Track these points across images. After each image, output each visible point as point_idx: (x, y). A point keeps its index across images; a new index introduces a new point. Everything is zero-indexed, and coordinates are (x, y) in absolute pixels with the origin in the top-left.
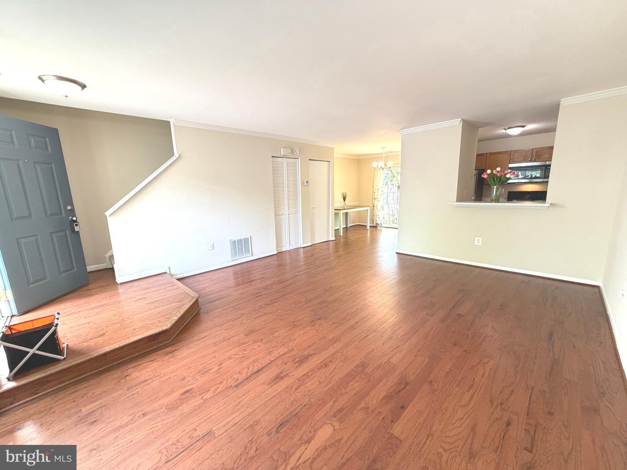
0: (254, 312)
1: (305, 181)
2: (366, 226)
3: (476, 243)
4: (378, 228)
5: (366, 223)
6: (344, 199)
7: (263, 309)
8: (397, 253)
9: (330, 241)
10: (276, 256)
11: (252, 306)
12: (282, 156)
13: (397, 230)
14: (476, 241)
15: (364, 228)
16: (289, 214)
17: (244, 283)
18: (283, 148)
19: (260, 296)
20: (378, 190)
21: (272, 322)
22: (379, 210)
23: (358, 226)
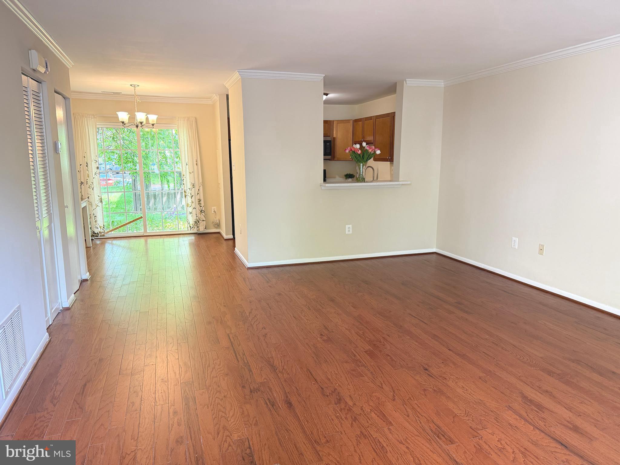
14: (347, 230)
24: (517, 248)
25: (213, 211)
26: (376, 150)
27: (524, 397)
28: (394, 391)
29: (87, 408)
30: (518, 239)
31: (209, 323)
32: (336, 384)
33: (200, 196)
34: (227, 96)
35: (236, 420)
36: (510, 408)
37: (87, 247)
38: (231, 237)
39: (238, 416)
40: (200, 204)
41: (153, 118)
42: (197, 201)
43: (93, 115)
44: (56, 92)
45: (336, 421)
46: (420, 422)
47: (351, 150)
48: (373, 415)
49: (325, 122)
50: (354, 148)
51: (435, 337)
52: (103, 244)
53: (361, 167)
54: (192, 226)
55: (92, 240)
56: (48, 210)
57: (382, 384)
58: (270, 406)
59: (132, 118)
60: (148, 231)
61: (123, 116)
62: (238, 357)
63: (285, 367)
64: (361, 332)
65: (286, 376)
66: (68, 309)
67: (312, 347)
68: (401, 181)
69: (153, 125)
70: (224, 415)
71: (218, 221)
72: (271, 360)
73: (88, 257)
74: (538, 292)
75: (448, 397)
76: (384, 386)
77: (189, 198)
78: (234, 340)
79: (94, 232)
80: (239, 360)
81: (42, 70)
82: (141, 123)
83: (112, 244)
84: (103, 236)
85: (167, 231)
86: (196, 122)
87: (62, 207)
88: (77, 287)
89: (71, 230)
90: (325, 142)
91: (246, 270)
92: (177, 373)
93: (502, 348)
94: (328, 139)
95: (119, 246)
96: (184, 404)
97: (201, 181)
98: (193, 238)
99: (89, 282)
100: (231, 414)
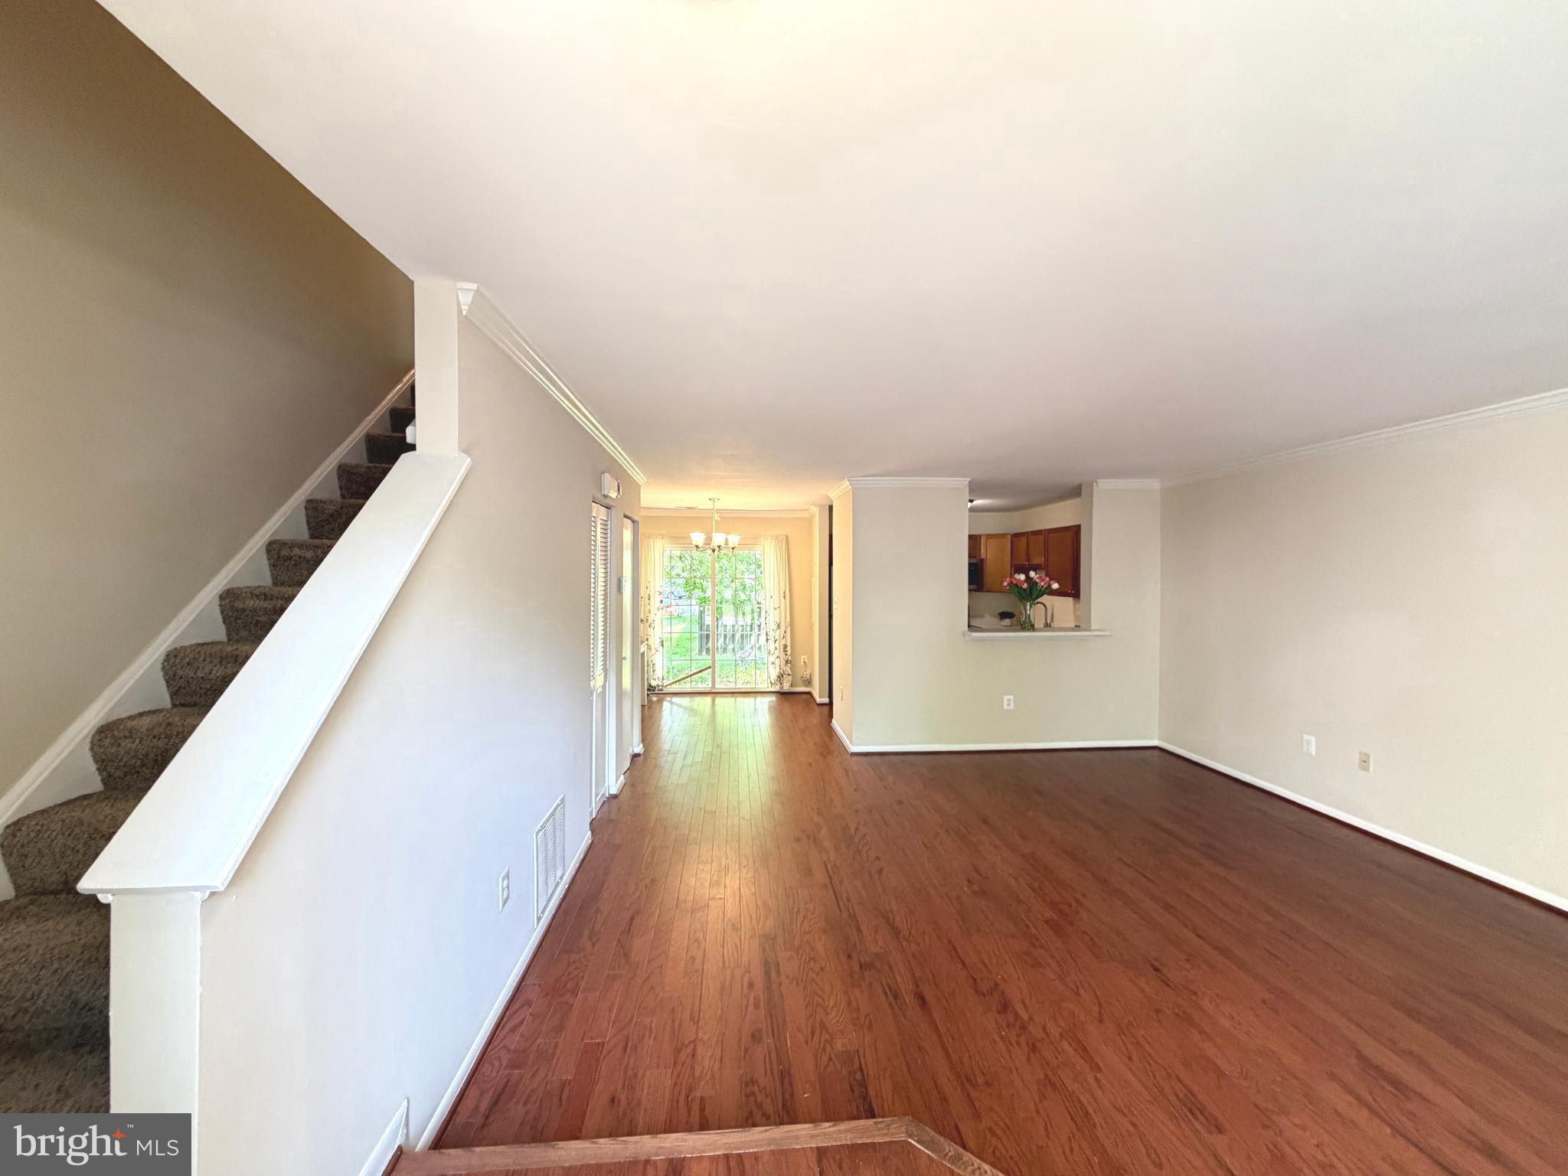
9: (638, 754)
24: (1314, 753)
25: (802, 661)
26: (1051, 582)
27: (1362, 1058)
28: (1100, 1005)
29: (633, 956)
30: (1313, 739)
31: (798, 840)
32: (998, 975)
33: (786, 641)
34: (831, 508)
35: (840, 1013)
36: (1333, 1077)
37: (642, 706)
38: (826, 700)
39: (842, 1008)
40: (785, 651)
41: (734, 539)
42: (782, 647)
43: (662, 535)
44: (626, 516)
45: (1001, 1045)
46: (1154, 1075)
47: (1011, 582)
48: (1065, 1044)
49: (971, 537)
50: (1016, 579)
51: (1168, 907)
52: (660, 701)
53: (1028, 607)
54: (773, 682)
55: (648, 695)
56: (605, 665)
57: (1077, 987)
58: (891, 998)
59: (709, 540)
60: (717, 687)
61: (698, 538)
62: (841, 903)
63: (913, 932)
64: (1036, 885)
65: (914, 947)
66: (615, 797)
67: (954, 902)
68: (1095, 630)
69: (733, 548)
70: (820, 1001)
71: (808, 677)
72: (890, 915)
73: (643, 721)
74: (1366, 839)
75: (1202, 1032)
76: (1082, 991)
77: (771, 642)
78: (834, 873)
79: (650, 685)
80: (842, 908)
81: (613, 495)
82: (719, 547)
83: (672, 703)
84: (662, 690)
85: (741, 686)
86: (787, 541)
87: (620, 659)
88: (627, 764)
89: (627, 683)
90: (970, 565)
91: (849, 756)
92: (754, 916)
93: (1303, 946)
94: (974, 561)
95: (680, 706)
96: (763, 972)
97: (788, 620)
98: (773, 698)
99: (641, 758)
100: (832, 1003)
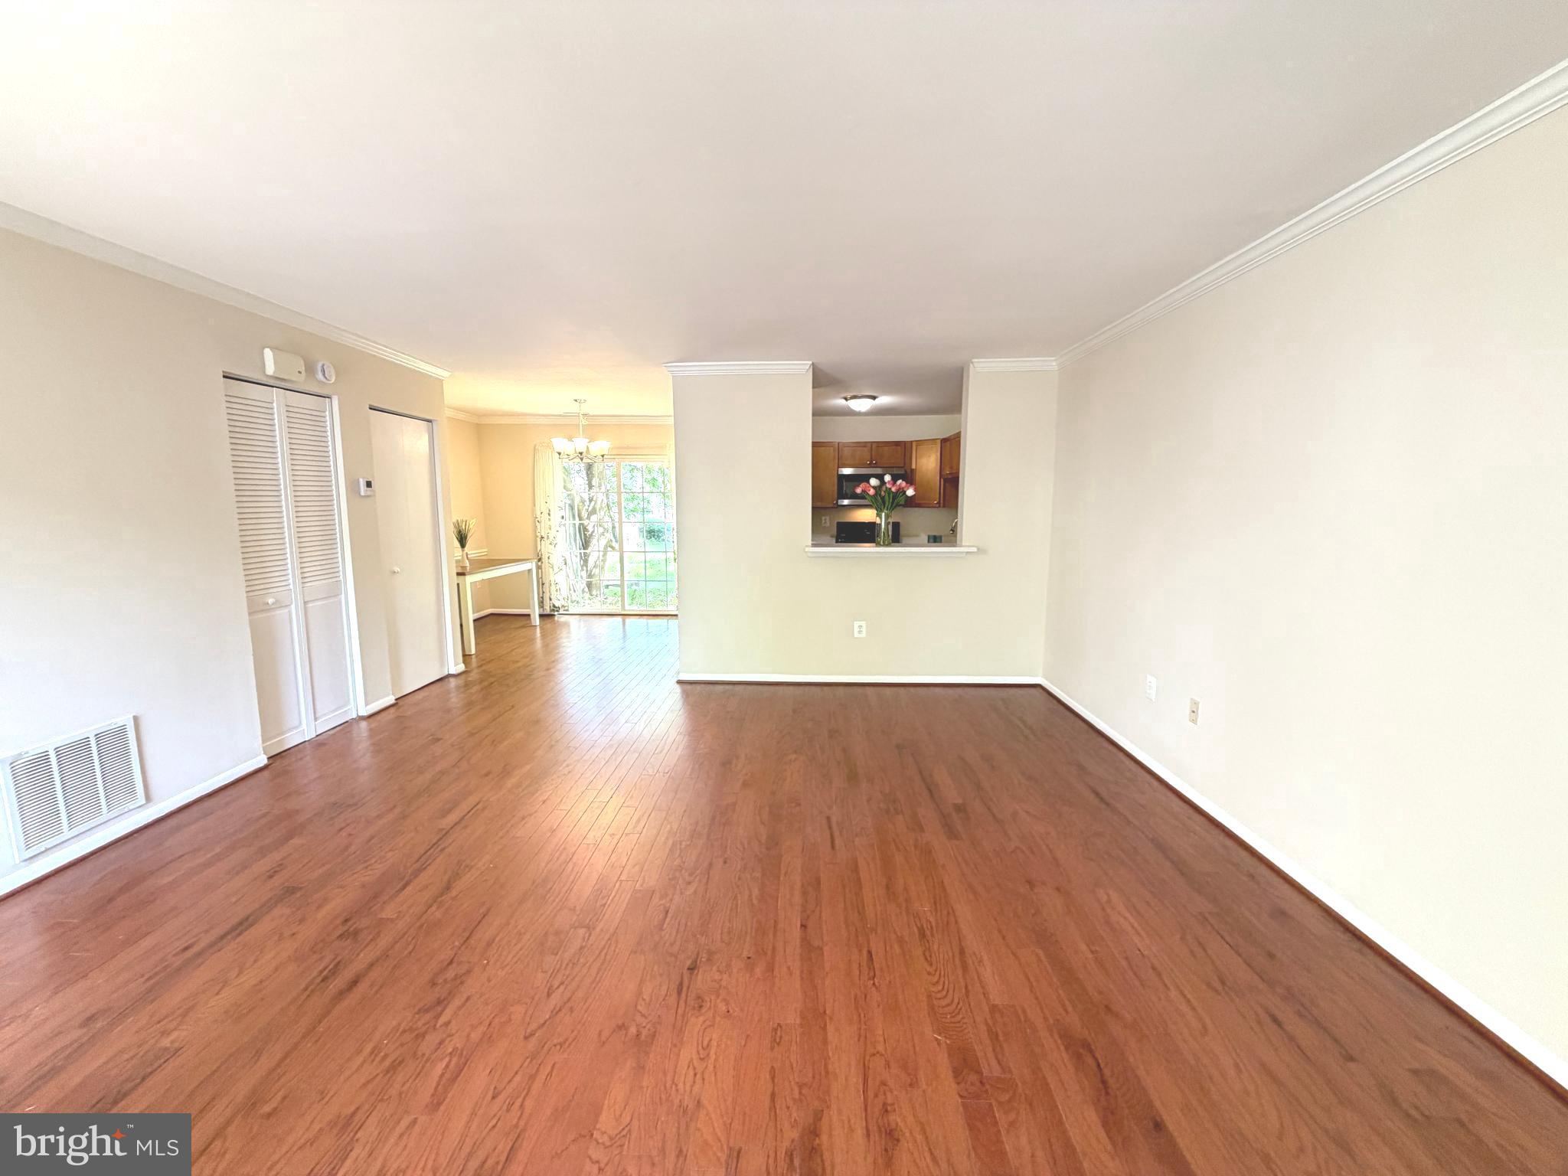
0: (399, 1078)
1: (361, 480)
2: (529, 615)
3: (856, 635)
4: (556, 618)
5: (529, 608)
6: (462, 539)
7: (432, 1039)
8: (680, 682)
9: (449, 676)
10: (266, 773)
11: (359, 1051)
12: (265, 380)
13: (673, 622)
14: (856, 630)
15: (522, 622)
16: (305, 603)
17: (200, 954)
18: (271, 348)
19: (354, 983)
20: (549, 514)
21: (533, 1077)
22: (556, 570)
23: (491, 617)
24: (1154, 700)
26: (906, 488)
30: (1155, 680)
60: (627, 607)
66: (362, 719)
68: (961, 546)
